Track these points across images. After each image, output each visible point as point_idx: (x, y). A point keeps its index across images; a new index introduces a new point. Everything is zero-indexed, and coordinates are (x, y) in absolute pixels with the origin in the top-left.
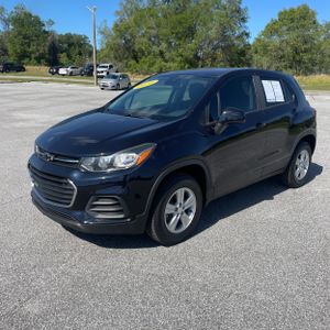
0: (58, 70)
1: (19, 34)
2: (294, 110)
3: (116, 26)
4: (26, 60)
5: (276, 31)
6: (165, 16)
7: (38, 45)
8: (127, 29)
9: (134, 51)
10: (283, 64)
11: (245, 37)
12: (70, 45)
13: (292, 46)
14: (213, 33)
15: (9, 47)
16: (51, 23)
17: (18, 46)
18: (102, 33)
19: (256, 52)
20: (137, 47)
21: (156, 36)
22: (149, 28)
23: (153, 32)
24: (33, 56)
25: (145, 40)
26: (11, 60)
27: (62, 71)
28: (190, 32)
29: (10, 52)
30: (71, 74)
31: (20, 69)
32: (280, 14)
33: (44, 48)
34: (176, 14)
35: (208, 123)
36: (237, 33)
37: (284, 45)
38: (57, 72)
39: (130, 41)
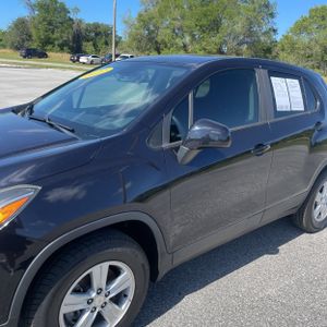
0: (78, 58)
1: (44, 20)
2: (319, 123)
3: (140, 15)
4: (49, 47)
5: (306, 28)
6: (190, 8)
7: (62, 32)
8: (150, 19)
9: (156, 42)
10: (310, 63)
11: (272, 33)
12: (97, 34)
13: (321, 45)
14: (238, 28)
15: (33, 32)
16: (77, 10)
17: (42, 32)
18: (126, 22)
19: (283, 50)
20: (159, 39)
21: (180, 29)
22: (174, 19)
23: (177, 24)
24: (56, 43)
25: (169, 31)
26: (34, 45)
27: (83, 59)
28: (215, 26)
29: (34, 37)
30: (92, 63)
31: (43, 55)
32: (311, 11)
33: (68, 36)
34: (202, 6)
35: (166, 145)
36: (265, 29)
37: (313, 43)
38: (78, 60)
39: (153, 32)
